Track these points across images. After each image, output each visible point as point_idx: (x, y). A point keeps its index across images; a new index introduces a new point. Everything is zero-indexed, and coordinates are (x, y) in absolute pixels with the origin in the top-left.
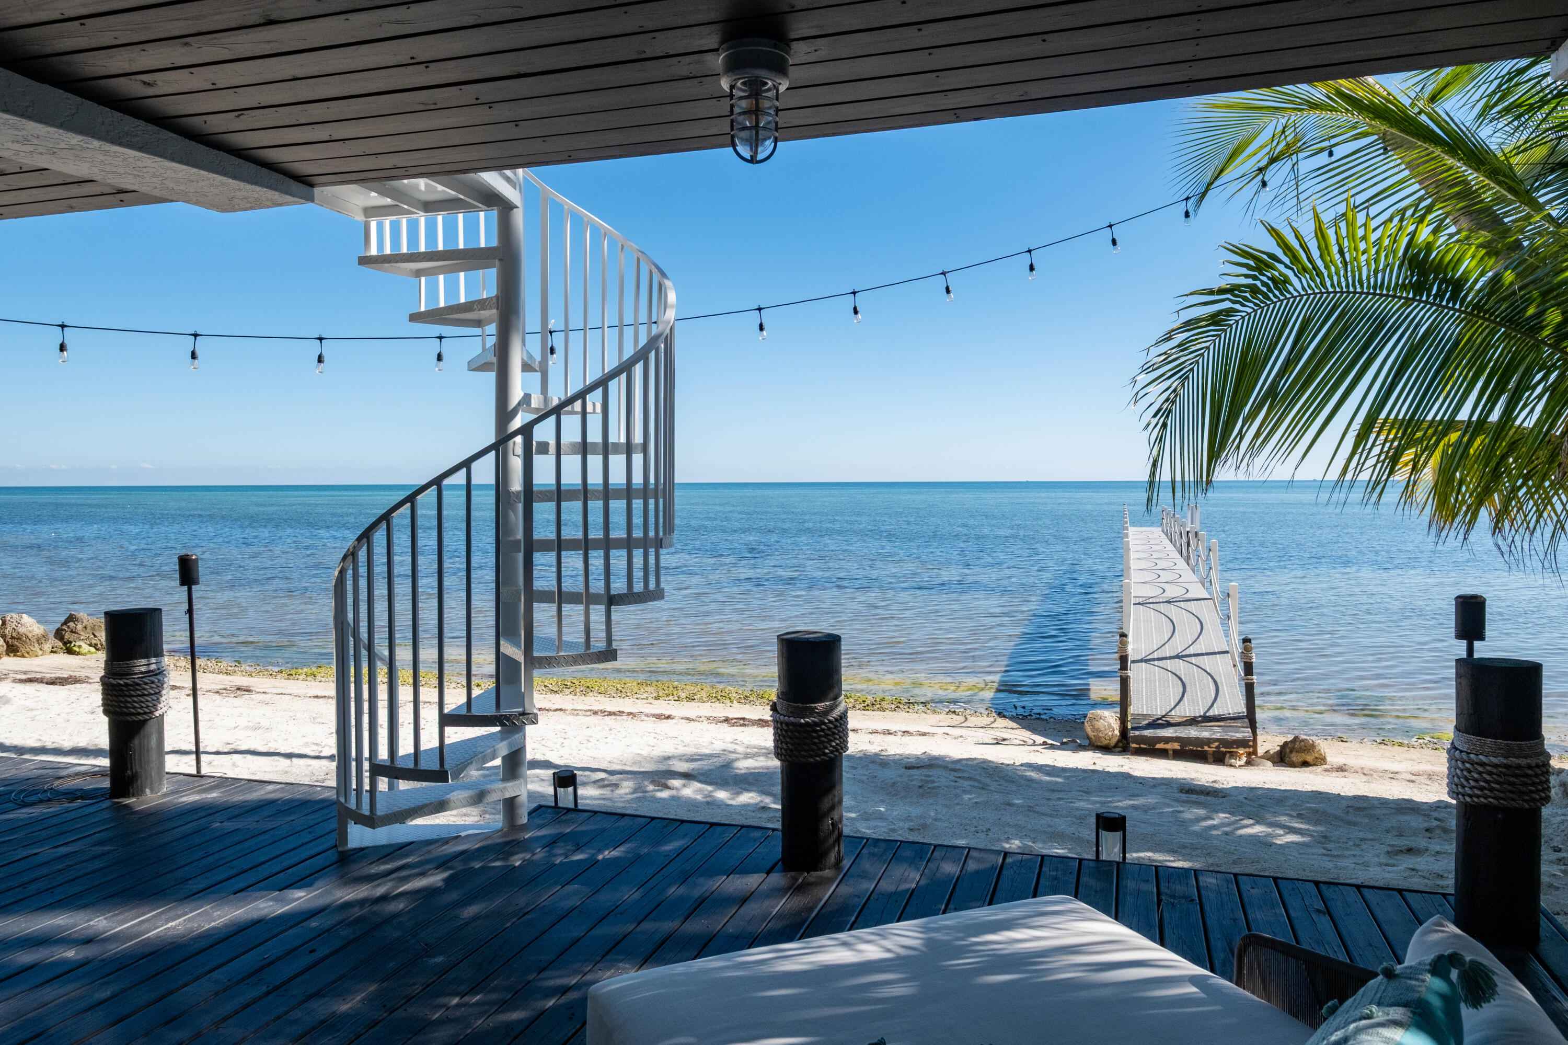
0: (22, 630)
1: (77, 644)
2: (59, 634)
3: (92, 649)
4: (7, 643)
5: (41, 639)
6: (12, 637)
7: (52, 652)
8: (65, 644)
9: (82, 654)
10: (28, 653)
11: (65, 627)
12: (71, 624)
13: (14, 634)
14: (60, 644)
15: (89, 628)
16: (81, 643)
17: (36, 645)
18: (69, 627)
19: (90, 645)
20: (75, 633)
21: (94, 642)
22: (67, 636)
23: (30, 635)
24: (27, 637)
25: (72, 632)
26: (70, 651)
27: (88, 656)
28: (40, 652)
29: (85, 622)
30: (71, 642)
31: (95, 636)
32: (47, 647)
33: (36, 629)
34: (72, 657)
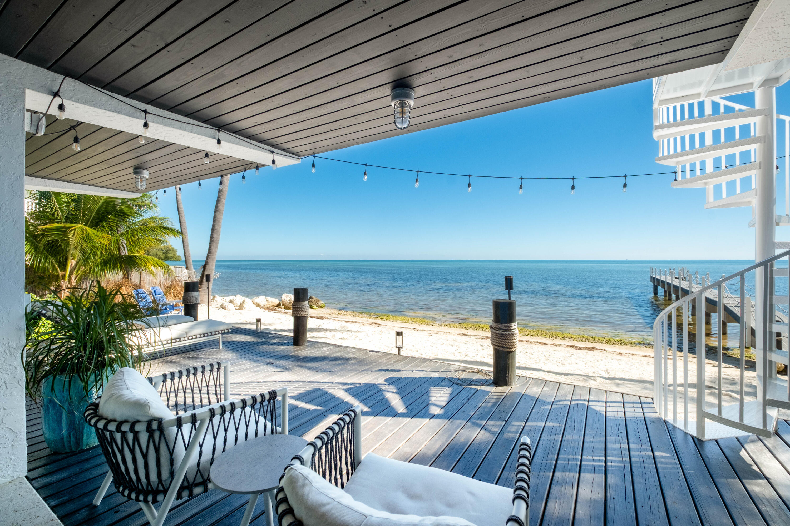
3: (317, 308)
12: (311, 299)
15: (315, 301)
16: (314, 305)
20: (312, 302)
21: (317, 305)
26: (311, 308)
27: (316, 310)
29: (314, 299)
30: (311, 305)
31: (317, 303)
34: (312, 310)
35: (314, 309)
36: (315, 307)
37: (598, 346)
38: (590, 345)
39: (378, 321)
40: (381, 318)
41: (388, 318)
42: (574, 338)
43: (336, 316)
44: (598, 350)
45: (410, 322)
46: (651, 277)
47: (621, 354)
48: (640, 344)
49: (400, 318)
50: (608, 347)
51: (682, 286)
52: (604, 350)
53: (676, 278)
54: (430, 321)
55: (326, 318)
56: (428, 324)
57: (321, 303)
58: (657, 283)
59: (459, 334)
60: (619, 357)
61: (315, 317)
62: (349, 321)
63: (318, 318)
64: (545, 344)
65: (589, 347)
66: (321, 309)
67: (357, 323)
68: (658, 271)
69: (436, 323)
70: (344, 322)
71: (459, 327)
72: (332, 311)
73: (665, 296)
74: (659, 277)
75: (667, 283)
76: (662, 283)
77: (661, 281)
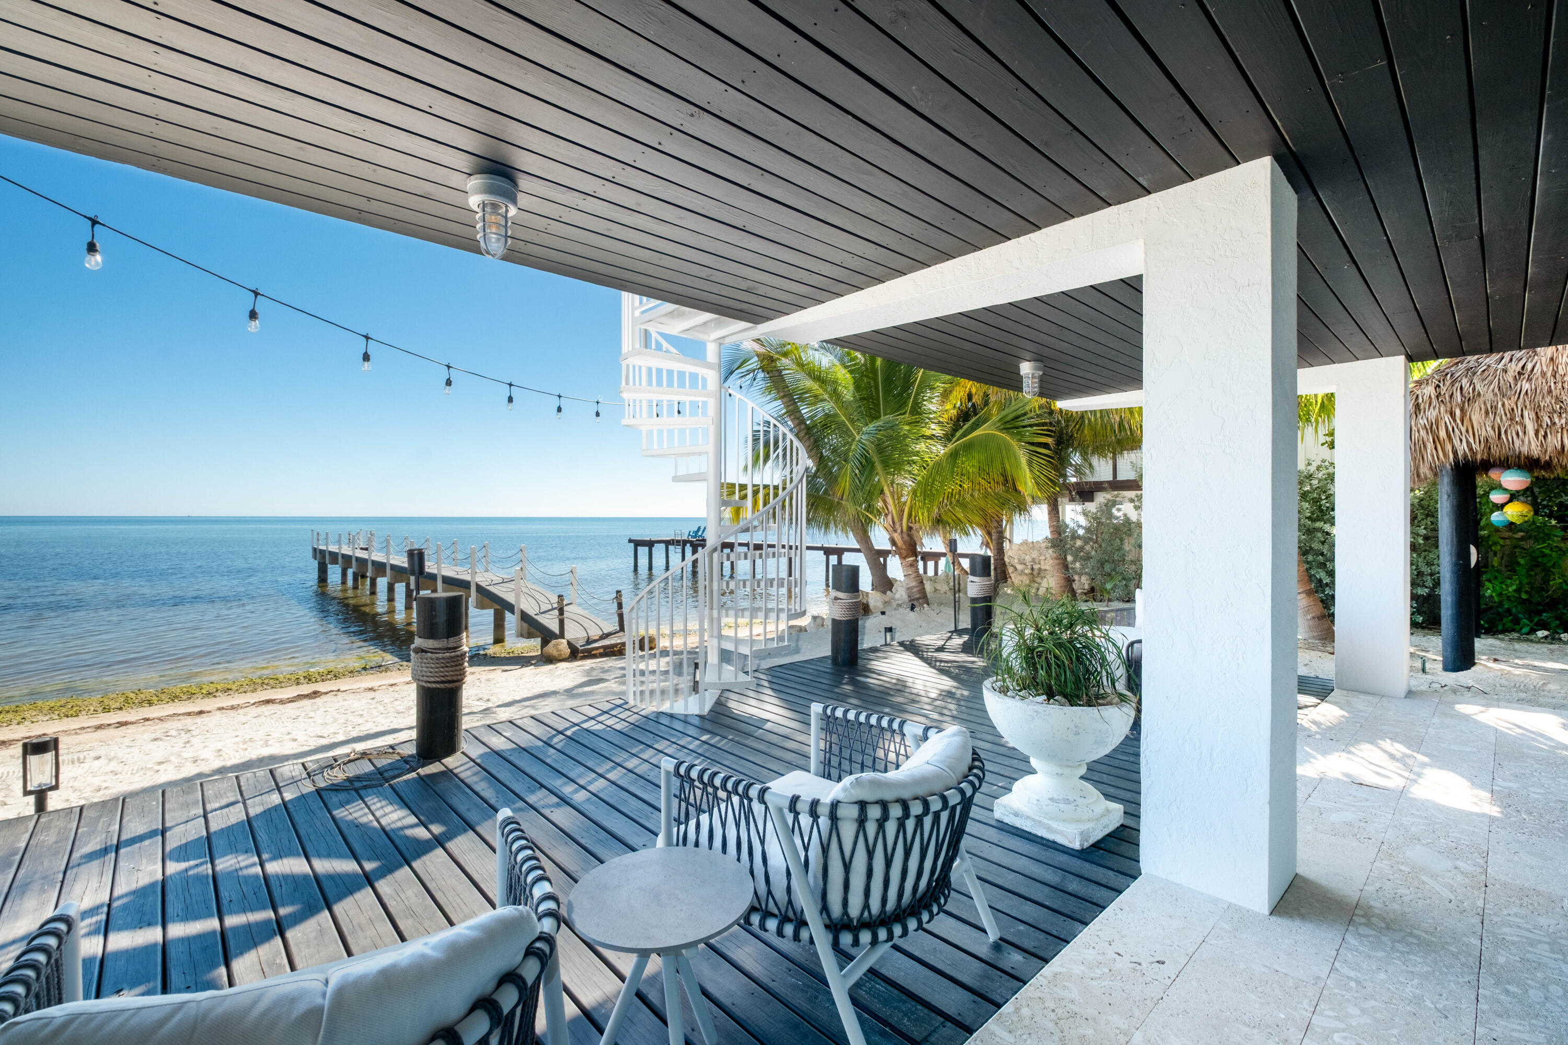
37: (321, 687)
38: (307, 689)
42: (234, 688)
44: (326, 693)
46: (315, 550)
47: (371, 689)
48: (365, 669)
50: (343, 684)
51: (392, 562)
52: (339, 690)
53: (362, 549)
58: (324, 559)
60: (372, 694)
64: (201, 712)
65: (306, 693)
68: (322, 537)
73: (344, 582)
74: (333, 548)
75: (357, 559)
76: (334, 557)
77: (330, 553)
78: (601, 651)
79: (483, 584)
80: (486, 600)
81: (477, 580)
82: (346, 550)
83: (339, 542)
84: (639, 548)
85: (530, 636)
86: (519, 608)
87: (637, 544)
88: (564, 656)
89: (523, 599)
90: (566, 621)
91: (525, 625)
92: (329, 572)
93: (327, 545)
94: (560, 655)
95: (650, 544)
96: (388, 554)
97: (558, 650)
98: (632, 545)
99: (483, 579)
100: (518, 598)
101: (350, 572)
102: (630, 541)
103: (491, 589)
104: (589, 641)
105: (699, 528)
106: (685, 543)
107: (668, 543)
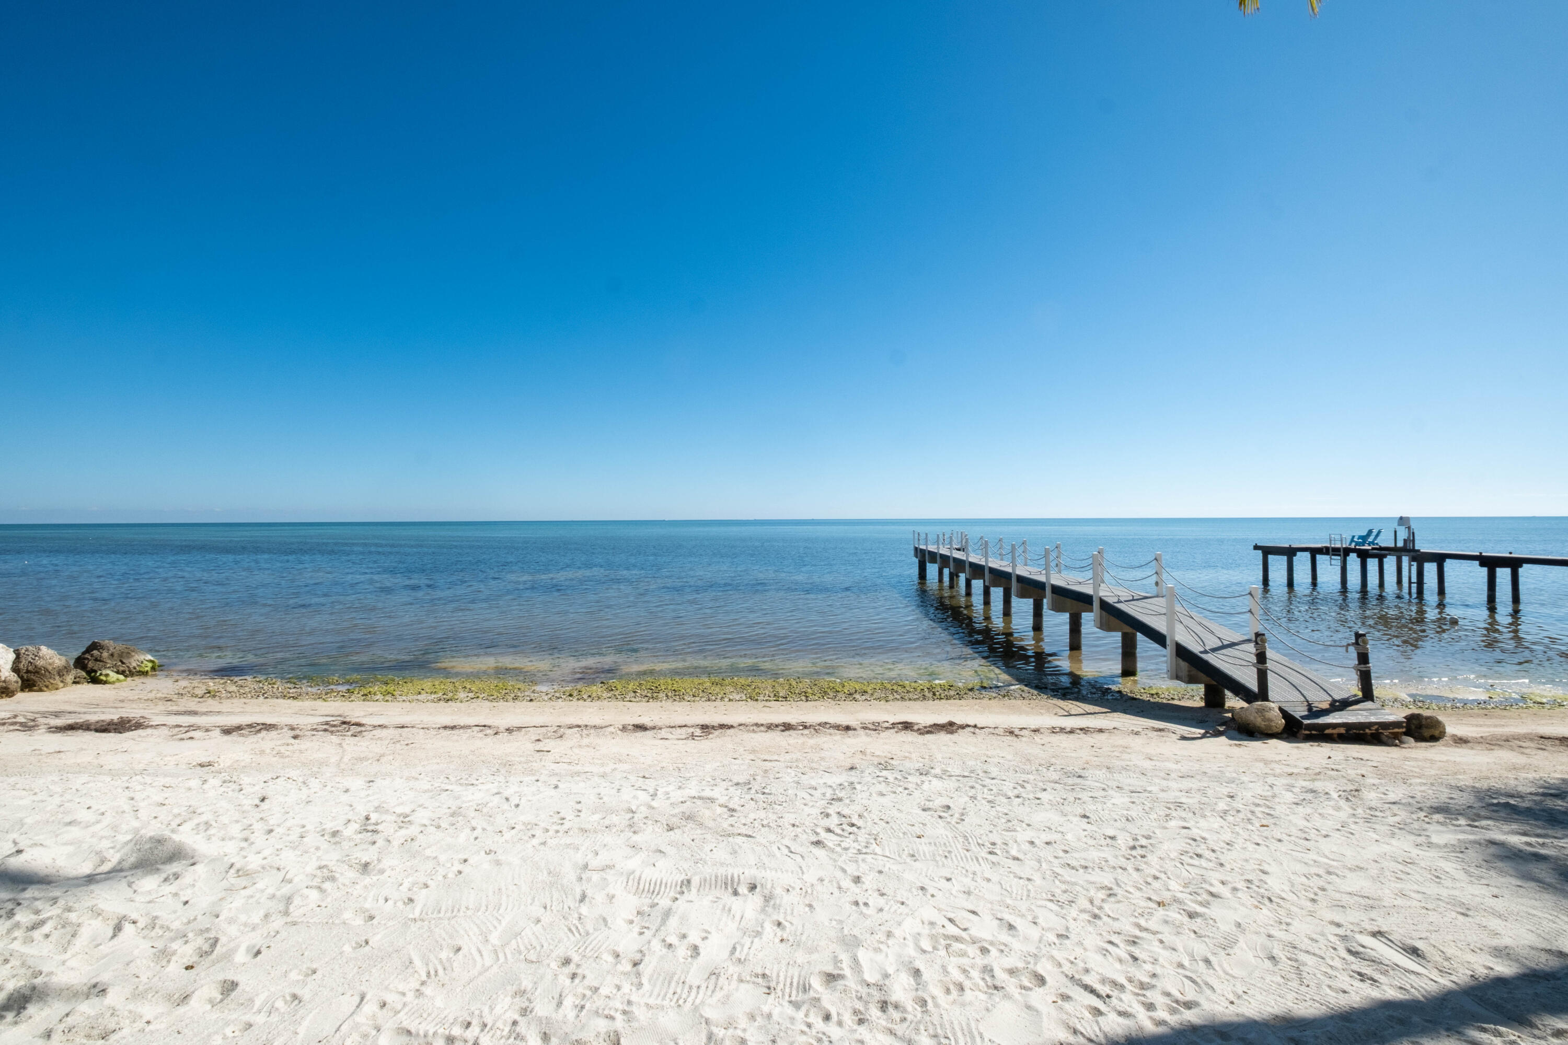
0: (40, 663)
1: (104, 672)
2: (80, 663)
3: (121, 677)
4: (21, 678)
5: (62, 672)
6: (28, 672)
7: (74, 683)
8: (89, 673)
9: (110, 683)
10: (47, 687)
11: (87, 656)
12: (95, 652)
13: (30, 668)
14: (84, 674)
15: (116, 655)
16: (108, 672)
17: (57, 678)
18: (92, 656)
19: (118, 672)
20: (100, 661)
21: (121, 669)
22: (90, 665)
23: (50, 668)
24: (46, 670)
25: (96, 660)
26: (95, 680)
27: (117, 685)
28: (61, 685)
29: (112, 649)
30: (95, 671)
31: (123, 663)
32: (70, 678)
33: (57, 661)
34: (98, 687)
35: (105, 683)
36: (113, 676)
39: (355, 709)
40: (365, 691)
41: (391, 688)
43: (192, 705)
44: (961, 727)
45: (462, 695)
46: (916, 549)
49: (427, 684)
53: (957, 549)
54: (521, 685)
55: (138, 726)
56: (515, 698)
57: (144, 659)
58: (924, 558)
59: (624, 728)
61: (86, 727)
62: (239, 728)
63: (104, 728)
66: (138, 680)
67: (273, 734)
68: (922, 537)
69: (538, 688)
70: (217, 733)
71: (605, 695)
72: (183, 683)
73: (941, 580)
74: (932, 548)
75: (955, 559)
76: (933, 557)
77: (930, 552)
78: (1342, 730)
79: (1111, 600)
80: (1114, 621)
81: (1101, 594)
82: (944, 551)
83: (937, 542)
84: (1270, 557)
85: (1191, 680)
86: (1172, 640)
87: (1267, 551)
88: (1275, 730)
89: (1179, 628)
90: (1271, 677)
91: (1184, 665)
92: (928, 571)
93: (926, 544)
94: (1270, 727)
95: (1290, 552)
96: (986, 556)
97: (1265, 719)
98: (1259, 553)
99: (1108, 592)
100: (1171, 627)
101: (946, 571)
102: (1256, 547)
103: (1122, 607)
104: (1314, 713)
105: (1370, 532)
106: (1347, 552)
107: (1314, 552)
